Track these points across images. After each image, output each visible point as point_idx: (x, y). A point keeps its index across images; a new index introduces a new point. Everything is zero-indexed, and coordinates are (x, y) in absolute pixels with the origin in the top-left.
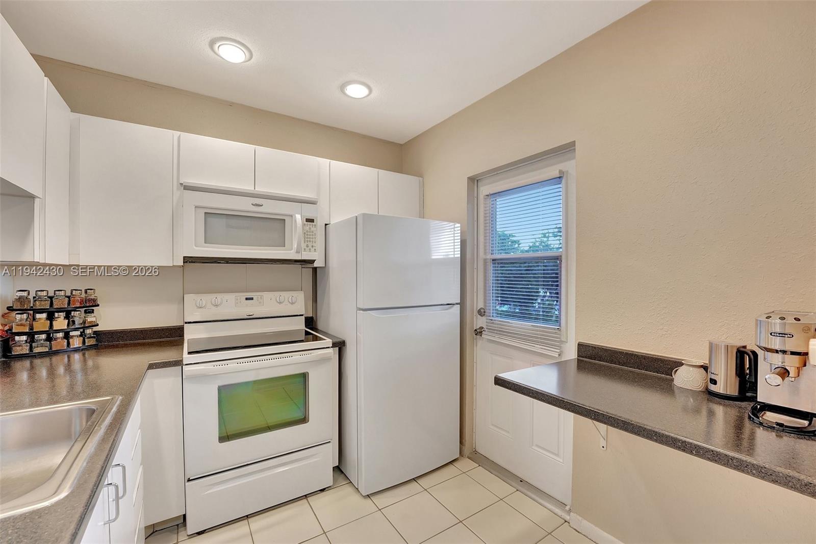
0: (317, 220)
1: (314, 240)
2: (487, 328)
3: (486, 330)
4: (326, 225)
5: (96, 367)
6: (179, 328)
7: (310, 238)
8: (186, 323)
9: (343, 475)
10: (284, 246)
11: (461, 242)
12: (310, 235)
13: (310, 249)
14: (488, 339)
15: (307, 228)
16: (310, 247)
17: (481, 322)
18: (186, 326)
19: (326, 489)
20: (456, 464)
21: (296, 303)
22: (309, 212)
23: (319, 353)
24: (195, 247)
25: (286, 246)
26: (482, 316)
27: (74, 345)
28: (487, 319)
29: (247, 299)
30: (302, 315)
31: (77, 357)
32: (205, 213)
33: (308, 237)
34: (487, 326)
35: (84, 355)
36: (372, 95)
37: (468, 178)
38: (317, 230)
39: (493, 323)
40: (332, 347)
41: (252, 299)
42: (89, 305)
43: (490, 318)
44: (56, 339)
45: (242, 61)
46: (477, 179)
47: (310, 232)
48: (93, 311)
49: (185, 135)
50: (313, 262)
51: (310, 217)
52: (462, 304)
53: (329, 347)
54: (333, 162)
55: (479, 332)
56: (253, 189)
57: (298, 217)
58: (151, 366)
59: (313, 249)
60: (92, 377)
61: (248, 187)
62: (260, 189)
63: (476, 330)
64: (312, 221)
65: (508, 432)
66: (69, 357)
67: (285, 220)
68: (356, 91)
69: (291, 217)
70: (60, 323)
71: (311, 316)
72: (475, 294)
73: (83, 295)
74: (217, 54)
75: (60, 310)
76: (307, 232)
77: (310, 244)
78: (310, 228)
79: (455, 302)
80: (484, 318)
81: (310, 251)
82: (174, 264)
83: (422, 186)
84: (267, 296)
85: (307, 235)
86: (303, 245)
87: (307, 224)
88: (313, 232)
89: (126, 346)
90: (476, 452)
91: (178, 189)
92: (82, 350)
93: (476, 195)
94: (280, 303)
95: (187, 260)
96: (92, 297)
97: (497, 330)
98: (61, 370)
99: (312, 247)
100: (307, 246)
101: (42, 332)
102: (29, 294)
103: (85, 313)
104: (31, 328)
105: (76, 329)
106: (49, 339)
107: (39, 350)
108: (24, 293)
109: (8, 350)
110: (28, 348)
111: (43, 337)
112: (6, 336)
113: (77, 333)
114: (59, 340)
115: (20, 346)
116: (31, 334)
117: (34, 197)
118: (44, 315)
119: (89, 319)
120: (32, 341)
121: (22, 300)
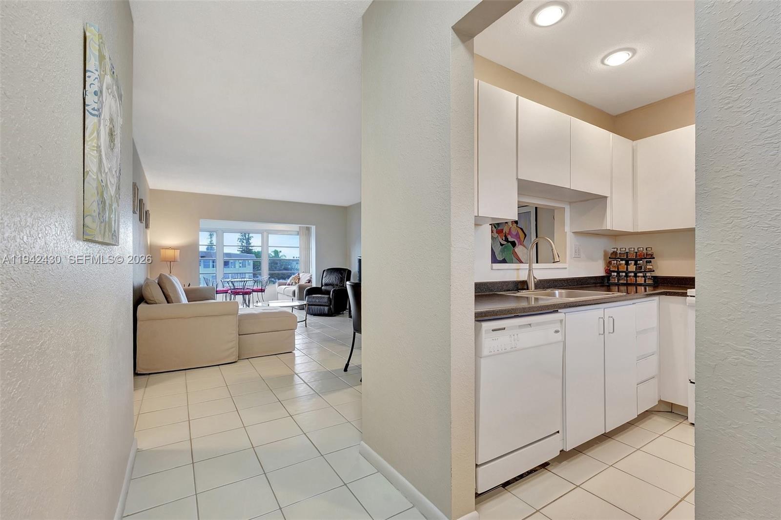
27: (639, 281)
31: (641, 288)
35: (645, 288)
42: (649, 258)
44: (630, 276)
48: (651, 262)
58: (666, 293)
66: (637, 288)
70: (632, 268)
73: (645, 251)
75: (632, 260)
92: (644, 285)
96: (651, 253)
101: (623, 272)
102: (617, 250)
103: (646, 262)
104: (618, 269)
105: (641, 272)
106: (627, 276)
107: (621, 282)
108: (614, 250)
109: (609, 280)
110: (617, 280)
111: (624, 274)
112: (609, 272)
113: (641, 274)
114: (632, 277)
115: (614, 278)
116: (618, 272)
117: (606, 197)
118: (624, 262)
119: (648, 267)
120: (618, 276)
121: (615, 253)
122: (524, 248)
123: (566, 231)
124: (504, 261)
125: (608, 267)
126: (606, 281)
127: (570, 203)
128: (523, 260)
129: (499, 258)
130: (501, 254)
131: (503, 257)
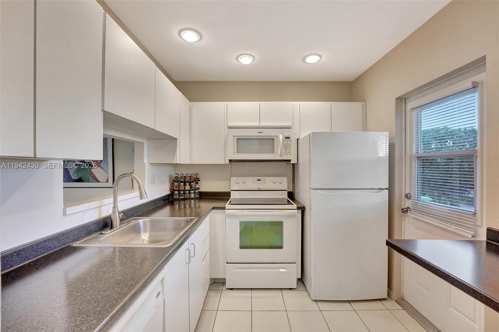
0: (291, 137)
1: (290, 148)
2: (413, 209)
3: (412, 210)
4: (298, 139)
5: (199, 207)
6: (229, 193)
7: (287, 148)
8: (232, 190)
9: (304, 285)
10: (274, 153)
11: (389, 145)
12: (287, 146)
13: (287, 154)
14: (413, 217)
15: (286, 142)
16: (287, 153)
17: (408, 203)
18: (232, 192)
19: (293, 289)
20: (383, 302)
21: (283, 183)
22: (287, 133)
23: (289, 211)
24: (233, 155)
25: (275, 152)
26: (408, 199)
27: (192, 196)
28: (412, 202)
29: (258, 180)
30: (286, 190)
31: (193, 201)
32: (237, 139)
33: (286, 147)
34: (412, 207)
35: (195, 201)
36: (321, 60)
37: (396, 98)
38: (291, 143)
39: (417, 205)
40: (297, 209)
41: (260, 180)
42: (197, 180)
43: (415, 201)
44: (186, 193)
45: (250, 62)
46: (405, 97)
47: (287, 144)
48: (198, 183)
49: (229, 103)
50: (290, 161)
51: (287, 135)
52: (391, 189)
53: (295, 209)
54: (301, 103)
55: (405, 211)
56: (259, 124)
57: (281, 137)
58: (214, 208)
59: (289, 154)
60: (198, 210)
61: (256, 124)
62: (263, 124)
63: (402, 209)
64: (289, 138)
65: (429, 291)
66: (190, 201)
67: (274, 139)
68: (312, 60)
69: (277, 137)
70: (188, 187)
71: (292, 191)
72: (404, 183)
73: (195, 176)
74: (239, 62)
75: (188, 182)
76: (286, 144)
77: (288, 151)
78: (287, 142)
79: (384, 188)
80: (411, 200)
81: (287, 155)
82: (226, 163)
83: (365, 108)
84: (268, 179)
85: (286, 146)
86: (284, 152)
87: (286, 140)
88: (289, 144)
89: (209, 199)
90: (403, 299)
91: (227, 129)
92: (194, 199)
93: (403, 110)
94: (274, 183)
95: (230, 161)
96: (198, 177)
97: (419, 211)
98: (188, 206)
99: (289, 152)
100: (286, 152)
101: (182, 190)
102: (178, 175)
103: (196, 183)
104: (179, 189)
105: (193, 190)
106: (184, 193)
107: (181, 197)
108: (177, 175)
109: (173, 196)
110: (178, 196)
111: (183, 192)
112: (172, 191)
113: (193, 192)
114: (187, 194)
115: (176, 195)
116: (179, 191)
117: (176, 139)
118: (183, 184)
119: (197, 186)
120: (179, 193)
121: (177, 177)
122: (101, 169)
123: (144, 162)
124: (80, 180)
125: (172, 187)
126: (171, 198)
127: (148, 139)
128: (99, 180)
129: (74, 177)
130: (76, 173)
131: (78, 176)
